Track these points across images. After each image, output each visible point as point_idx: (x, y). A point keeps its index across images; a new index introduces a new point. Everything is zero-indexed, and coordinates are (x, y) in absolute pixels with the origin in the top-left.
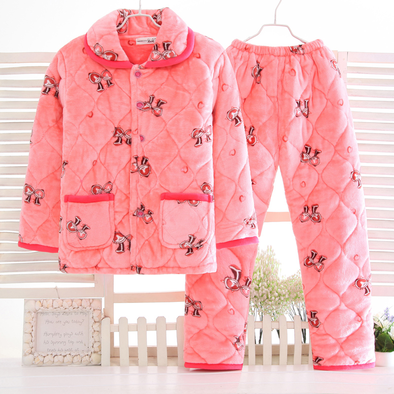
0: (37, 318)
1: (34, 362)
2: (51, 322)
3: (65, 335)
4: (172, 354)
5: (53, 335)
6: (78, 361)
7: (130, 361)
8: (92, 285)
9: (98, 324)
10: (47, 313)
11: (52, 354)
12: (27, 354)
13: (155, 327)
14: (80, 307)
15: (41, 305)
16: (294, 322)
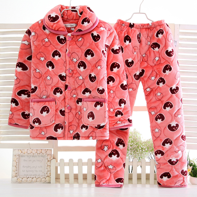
0: (19, 158)
1: (17, 181)
2: (26, 161)
3: (33, 167)
4: (85, 177)
5: (27, 167)
6: (40, 181)
7: (65, 181)
9: (50, 162)
10: (24, 156)
11: (26, 177)
12: (14, 177)
13: (77, 164)
14: (41, 153)
15: (21, 152)
16: (150, 162)
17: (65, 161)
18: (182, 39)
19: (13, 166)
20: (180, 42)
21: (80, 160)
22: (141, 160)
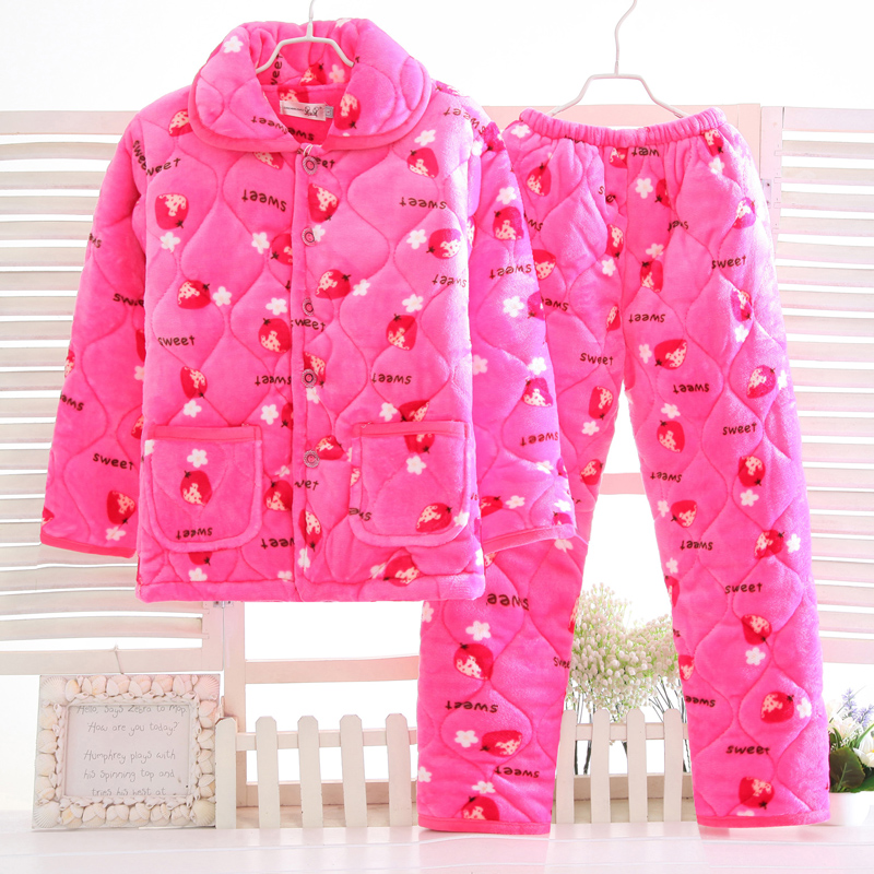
0: (68, 717)
1: (60, 819)
2: (102, 729)
3: (133, 757)
4: (378, 798)
5: (105, 758)
6: (163, 818)
7: (281, 815)
8: (196, 643)
9: (210, 733)
10: (92, 708)
11: (101, 802)
12: (45, 801)
13: (338, 739)
14: (169, 694)
15: (79, 690)
16: (663, 724)
17: (281, 728)
18: (794, 174)
19: (40, 753)
20: (786, 187)
21: (350, 722)
22: (624, 716)
